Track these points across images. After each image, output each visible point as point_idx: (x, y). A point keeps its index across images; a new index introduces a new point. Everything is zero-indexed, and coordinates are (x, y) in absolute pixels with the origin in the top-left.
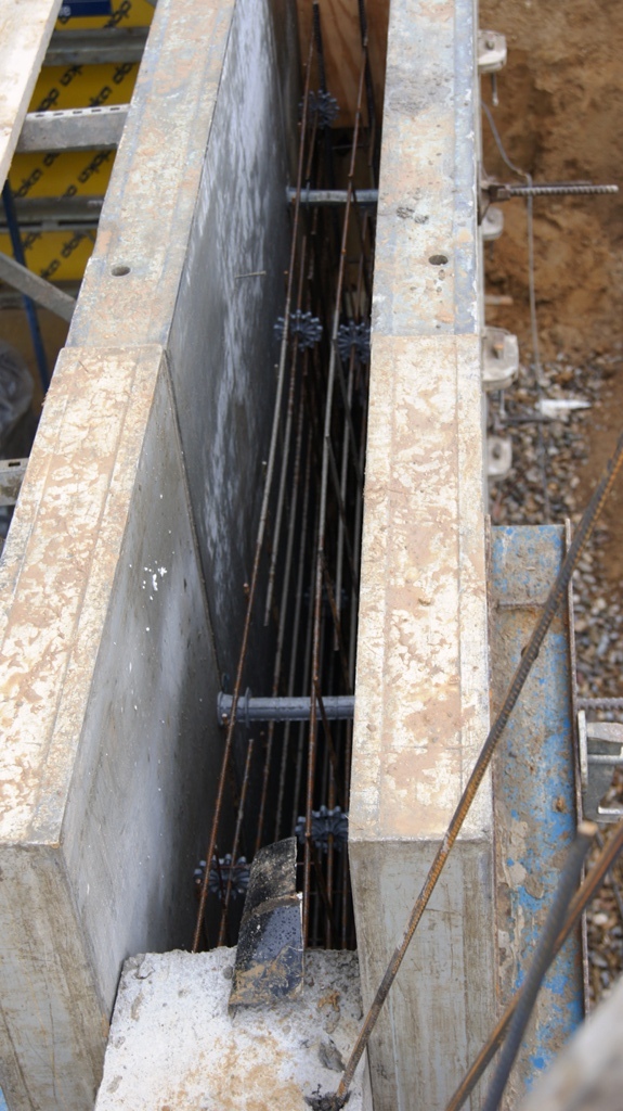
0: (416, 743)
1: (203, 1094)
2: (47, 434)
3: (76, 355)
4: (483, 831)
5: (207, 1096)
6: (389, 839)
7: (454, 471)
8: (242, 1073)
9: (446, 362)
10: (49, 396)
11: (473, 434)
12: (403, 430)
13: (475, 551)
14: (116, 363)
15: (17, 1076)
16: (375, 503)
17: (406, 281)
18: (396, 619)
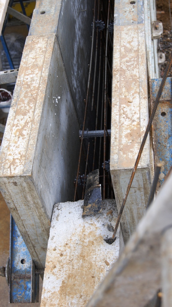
0: (128, 142)
1: (76, 240)
2: (24, 61)
3: (31, 38)
4: (147, 165)
5: (77, 240)
6: (121, 169)
7: (138, 64)
8: (87, 234)
9: (135, 32)
10: (24, 50)
11: (143, 53)
12: (123, 53)
13: (144, 87)
14: (42, 39)
15: (27, 237)
16: (116, 75)
17: (123, 10)
18: (122, 107)
